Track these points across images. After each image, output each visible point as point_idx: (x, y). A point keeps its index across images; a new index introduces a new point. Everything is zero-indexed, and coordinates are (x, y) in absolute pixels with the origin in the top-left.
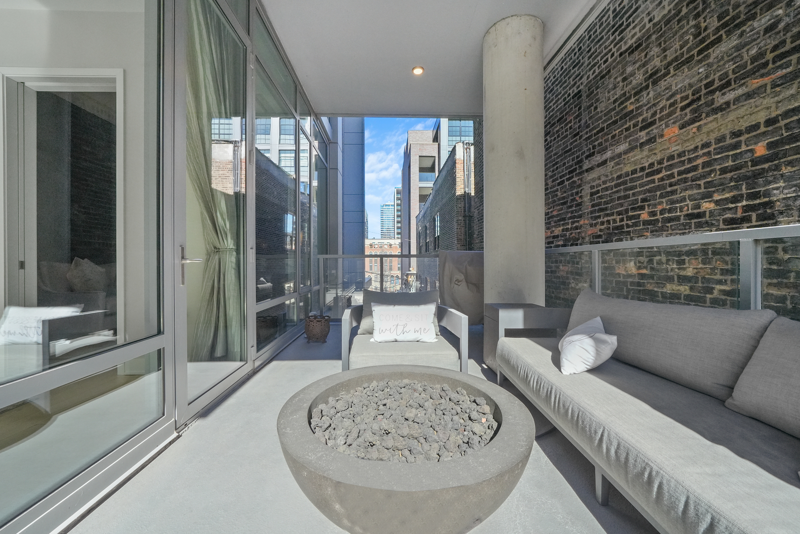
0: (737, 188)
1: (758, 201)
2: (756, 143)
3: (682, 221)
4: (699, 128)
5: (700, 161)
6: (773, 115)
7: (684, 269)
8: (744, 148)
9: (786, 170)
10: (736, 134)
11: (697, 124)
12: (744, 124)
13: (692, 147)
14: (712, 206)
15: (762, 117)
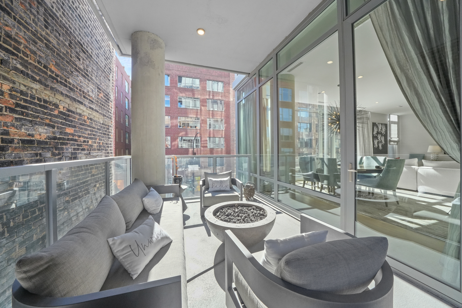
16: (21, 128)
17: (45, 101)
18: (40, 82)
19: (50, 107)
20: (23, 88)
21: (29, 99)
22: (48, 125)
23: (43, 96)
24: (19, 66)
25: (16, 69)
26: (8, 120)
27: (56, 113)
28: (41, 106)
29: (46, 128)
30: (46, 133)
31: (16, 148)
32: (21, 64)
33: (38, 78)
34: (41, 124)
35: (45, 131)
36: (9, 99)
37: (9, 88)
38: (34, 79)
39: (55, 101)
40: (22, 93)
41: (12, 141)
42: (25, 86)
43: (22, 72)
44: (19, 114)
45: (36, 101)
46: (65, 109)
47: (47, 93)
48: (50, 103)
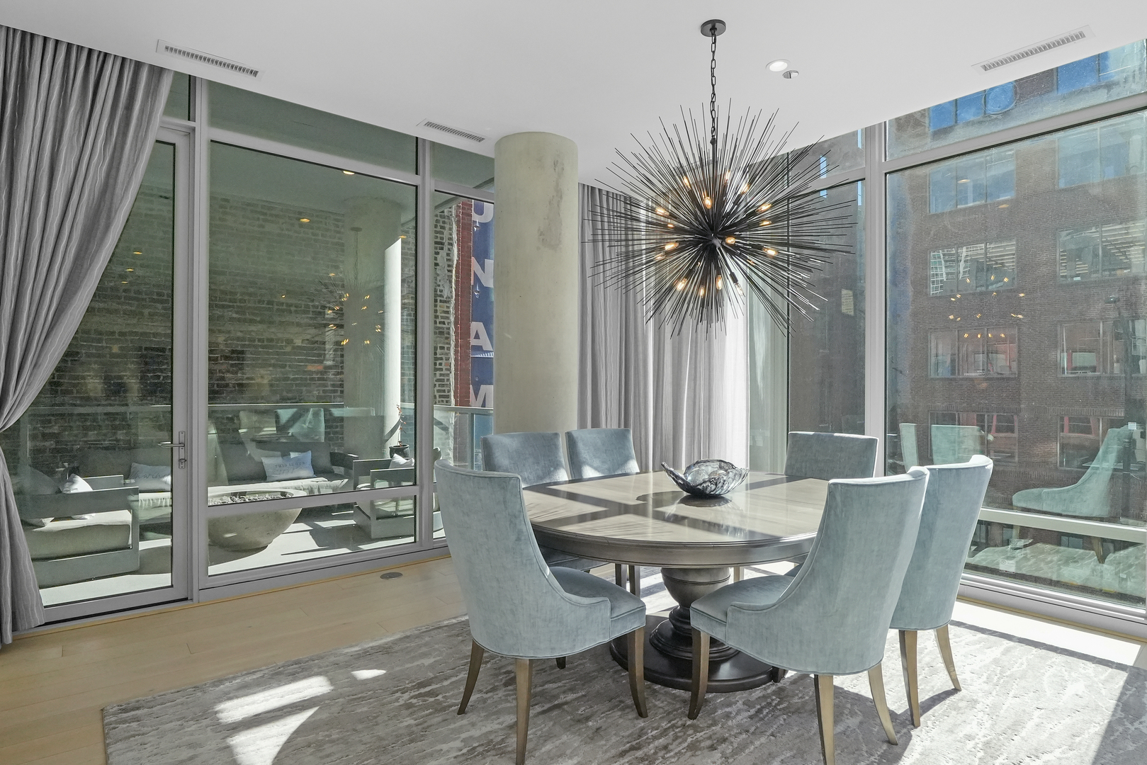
2: (113, 344)
6: (125, 330)
9: (130, 366)
10: (98, 333)
12: (106, 328)
15: (116, 329)
16: (236, 373)
17: (271, 340)
18: (262, 321)
19: (279, 344)
20: (239, 334)
21: (247, 343)
22: (274, 366)
23: (266, 335)
24: (235, 315)
25: (231, 319)
26: (224, 367)
27: (288, 349)
28: (263, 347)
29: (271, 369)
30: (270, 375)
31: (231, 392)
32: (237, 313)
33: (258, 319)
34: (263, 366)
35: (269, 372)
36: (224, 349)
37: (224, 338)
38: (252, 322)
39: (287, 336)
40: (238, 339)
41: (227, 385)
43: (239, 320)
44: (235, 360)
45: (257, 343)
46: (304, 341)
47: (273, 330)
48: (278, 340)
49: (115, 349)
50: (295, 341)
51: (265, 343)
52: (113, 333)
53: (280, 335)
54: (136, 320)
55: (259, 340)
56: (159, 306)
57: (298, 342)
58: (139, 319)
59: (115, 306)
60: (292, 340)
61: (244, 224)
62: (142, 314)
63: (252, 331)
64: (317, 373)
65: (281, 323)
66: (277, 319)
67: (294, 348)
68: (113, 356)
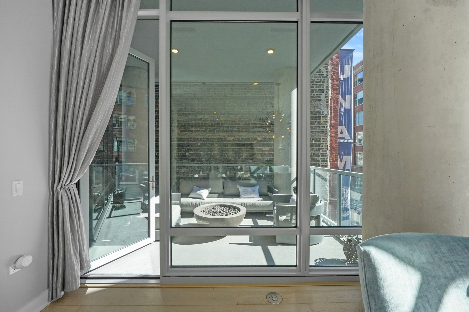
0: (194, 151)
1: (198, 155)
2: (199, 142)
3: (181, 157)
4: (186, 133)
5: (186, 142)
6: (202, 137)
7: (182, 170)
8: (196, 142)
9: (203, 150)
10: (194, 139)
11: (185, 132)
12: (196, 137)
13: (184, 138)
14: (189, 154)
15: (199, 137)
18: (246, 131)
19: (252, 140)
20: (238, 137)
23: (247, 137)
24: (236, 130)
25: (235, 131)
27: (256, 142)
32: (237, 129)
33: (244, 130)
37: (233, 139)
38: (243, 132)
39: (254, 137)
40: (238, 139)
42: (239, 136)
43: (238, 131)
46: (262, 138)
47: (250, 134)
48: (252, 138)
49: (199, 144)
50: (258, 138)
51: (247, 140)
52: (198, 139)
53: (252, 137)
54: (205, 133)
55: (245, 139)
56: (212, 128)
57: (259, 139)
58: (206, 133)
59: (199, 129)
60: (257, 138)
61: (239, 94)
62: (207, 131)
63: (242, 135)
64: (266, 151)
65: (253, 132)
66: (251, 130)
67: (258, 141)
68: (199, 146)
